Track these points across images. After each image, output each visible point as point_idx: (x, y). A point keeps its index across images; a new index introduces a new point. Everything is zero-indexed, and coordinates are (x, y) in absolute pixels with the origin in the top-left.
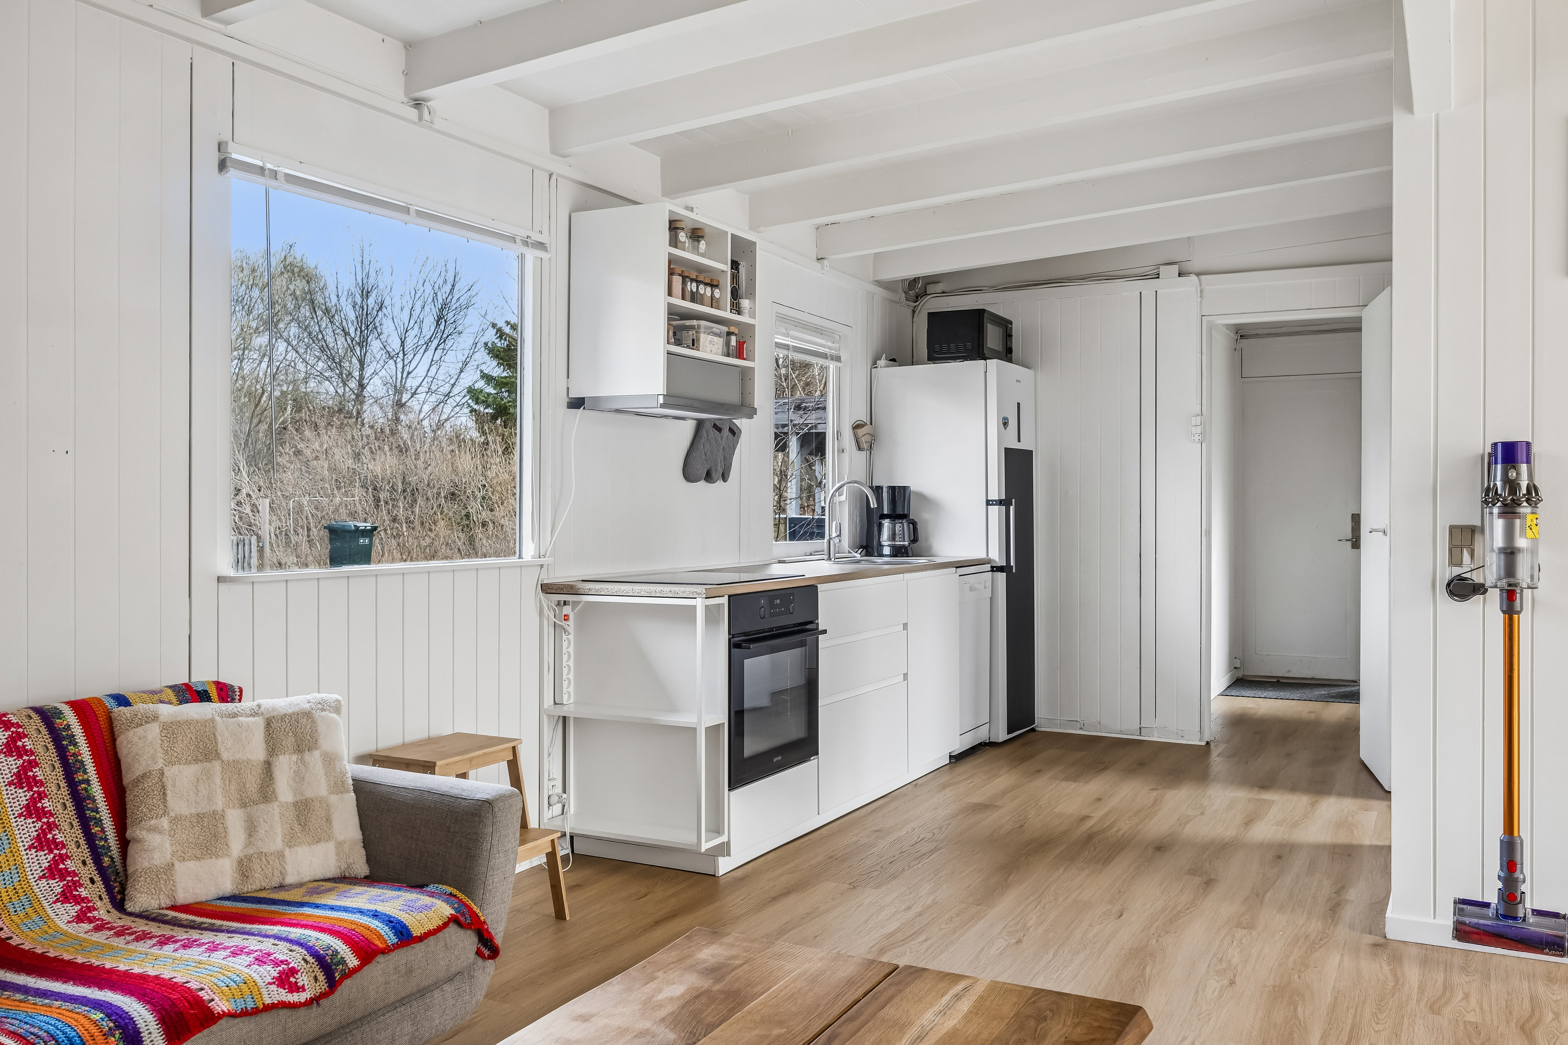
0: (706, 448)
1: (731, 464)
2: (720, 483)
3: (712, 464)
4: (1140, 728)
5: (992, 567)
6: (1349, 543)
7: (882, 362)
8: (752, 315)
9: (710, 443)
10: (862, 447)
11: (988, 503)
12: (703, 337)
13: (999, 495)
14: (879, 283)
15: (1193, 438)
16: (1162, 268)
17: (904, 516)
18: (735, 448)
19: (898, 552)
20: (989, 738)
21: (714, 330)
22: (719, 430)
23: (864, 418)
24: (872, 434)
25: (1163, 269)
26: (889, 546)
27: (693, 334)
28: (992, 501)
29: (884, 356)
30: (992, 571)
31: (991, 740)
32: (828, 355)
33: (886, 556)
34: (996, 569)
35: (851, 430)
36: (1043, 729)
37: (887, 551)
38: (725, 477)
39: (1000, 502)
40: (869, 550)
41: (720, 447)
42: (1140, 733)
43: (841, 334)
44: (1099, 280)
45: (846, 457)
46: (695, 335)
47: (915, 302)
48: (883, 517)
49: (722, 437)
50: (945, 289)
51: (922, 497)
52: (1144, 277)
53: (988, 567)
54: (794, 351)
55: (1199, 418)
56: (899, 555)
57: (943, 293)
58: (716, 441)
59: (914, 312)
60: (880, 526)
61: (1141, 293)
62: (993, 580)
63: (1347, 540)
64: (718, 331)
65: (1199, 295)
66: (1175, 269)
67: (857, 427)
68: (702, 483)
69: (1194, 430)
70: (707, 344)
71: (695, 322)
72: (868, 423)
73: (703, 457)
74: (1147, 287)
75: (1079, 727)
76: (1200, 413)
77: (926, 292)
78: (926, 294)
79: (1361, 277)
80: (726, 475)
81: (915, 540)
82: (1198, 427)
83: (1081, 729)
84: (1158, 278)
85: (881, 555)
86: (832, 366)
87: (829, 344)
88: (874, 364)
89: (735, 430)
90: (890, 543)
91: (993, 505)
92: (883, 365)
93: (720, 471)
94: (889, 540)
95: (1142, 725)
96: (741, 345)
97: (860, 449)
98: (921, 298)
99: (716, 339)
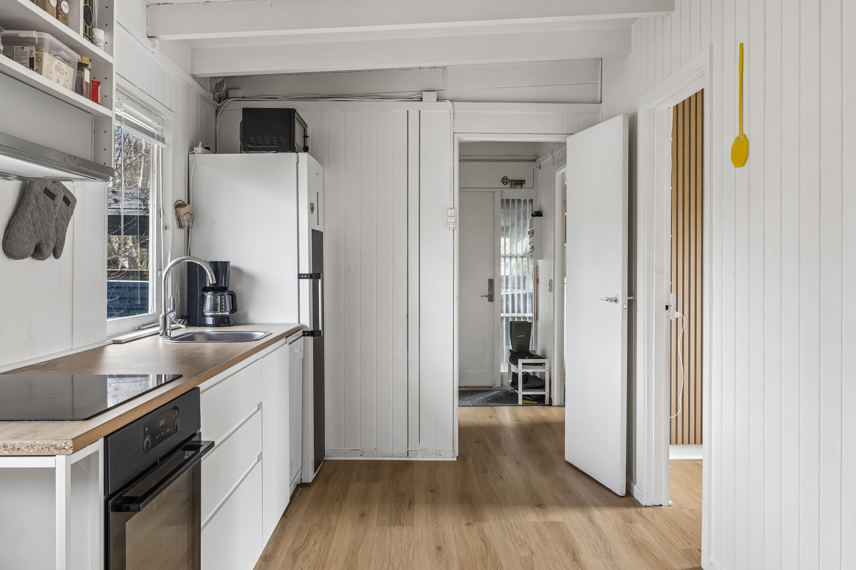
0: (34, 218)
1: (64, 238)
2: (51, 259)
3: (43, 237)
4: (408, 452)
5: (304, 332)
6: (487, 298)
7: (199, 149)
8: (110, 51)
9: (39, 211)
10: (183, 225)
11: (300, 276)
12: (46, 57)
13: (309, 272)
14: (194, 77)
15: (449, 226)
16: (424, 93)
17: (224, 289)
18: (69, 220)
19: (220, 322)
20: (301, 480)
21: (62, 53)
22: (52, 196)
23: (184, 199)
24: (191, 213)
25: (425, 95)
26: (211, 316)
27: (31, 51)
28: (304, 275)
29: (200, 143)
30: (304, 335)
31: (303, 482)
32: (155, 135)
33: (210, 326)
34: (306, 334)
35: (174, 208)
36: (330, 459)
37: (210, 321)
38: (56, 254)
39: (310, 276)
40: (191, 320)
41: (53, 217)
42: (408, 455)
43: (164, 118)
44: (375, 98)
45: (169, 232)
46: (34, 52)
47: (218, 103)
48: (206, 289)
49: (55, 205)
50: (245, 95)
51: (239, 271)
52: (410, 99)
53: (300, 333)
54: (126, 124)
55: (453, 211)
56: (222, 325)
57: (243, 98)
58: (48, 210)
59: (217, 111)
60: (203, 298)
61: (408, 111)
62: (305, 344)
63: (486, 296)
64: (67, 57)
65: (452, 117)
66: (434, 95)
67: (178, 206)
68: (29, 261)
69: (449, 220)
70: (53, 69)
71: (34, 34)
72: (186, 203)
73: (31, 228)
74: (413, 107)
75: (359, 454)
76: (452, 206)
77: (228, 95)
78: (228, 98)
79: (565, 113)
80: (59, 251)
81: (234, 309)
82: (452, 217)
83: (361, 455)
84: (422, 101)
85: (206, 325)
86: (156, 145)
87: (155, 124)
88: (191, 150)
89: (70, 198)
90: (211, 314)
91: (304, 278)
92: (200, 152)
93: (52, 245)
94: (210, 311)
95: (409, 449)
96: (95, 84)
97: (180, 226)
98: (224, 100)
99: (64, 66)
